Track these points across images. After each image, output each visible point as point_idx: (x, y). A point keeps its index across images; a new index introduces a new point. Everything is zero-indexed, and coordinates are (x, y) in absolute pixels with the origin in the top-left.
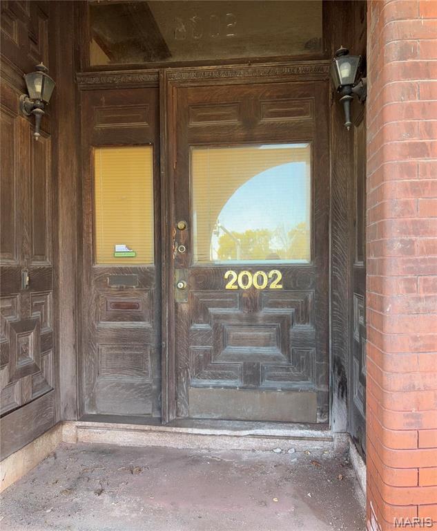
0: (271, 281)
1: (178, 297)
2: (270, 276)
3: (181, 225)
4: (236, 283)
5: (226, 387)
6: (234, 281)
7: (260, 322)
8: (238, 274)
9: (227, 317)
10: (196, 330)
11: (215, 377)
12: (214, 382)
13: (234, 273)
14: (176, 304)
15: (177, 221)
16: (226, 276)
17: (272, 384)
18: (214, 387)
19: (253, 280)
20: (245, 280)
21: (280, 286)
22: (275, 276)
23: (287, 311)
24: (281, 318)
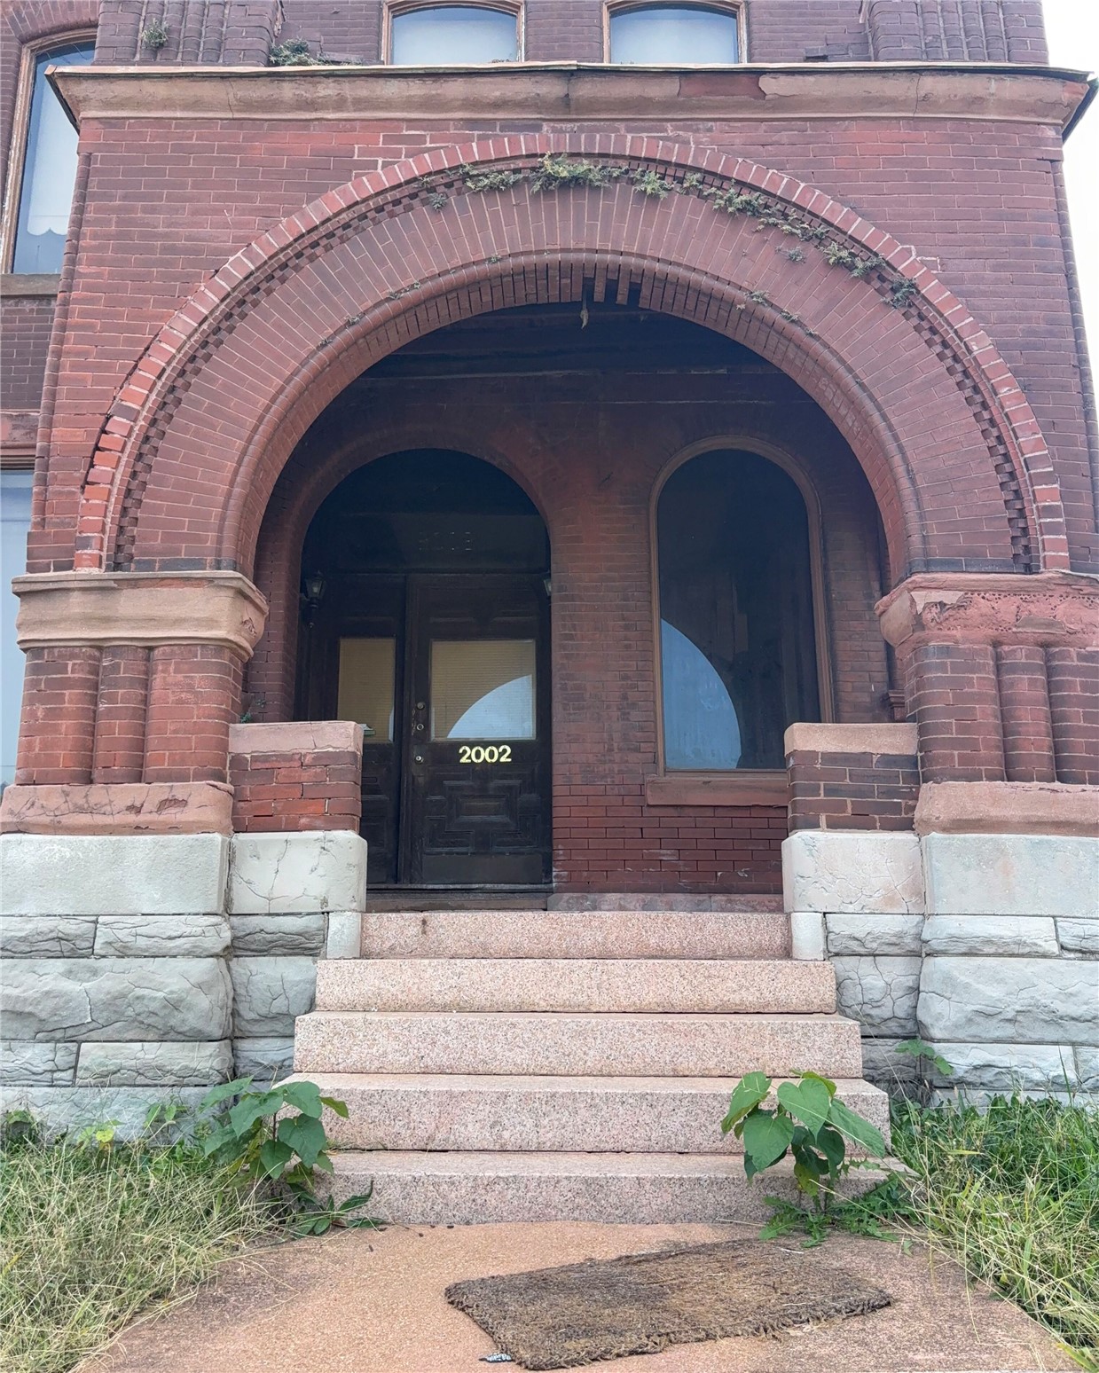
0: (501, 755)
1: (415, 770)
2: (501, 750)
3: (420, 705)
4: (470, 757)
5: (457, 853)
6: (468, 755)
7: (491, 793)
8: (471, 750)
9: (459, 788)
10: (431, 801)
11: (447, 845)
12: (447, 849)
13: (467, 749)
14: (413, 777)
15: (417, 703)
16: (461, 751)
17: (502, 849)
18: (447, 853)
19: (485, 754)
20: (478, 755)
21: (509, 760)
22: (505, 751)
23: (516, 782)
24: (510, 788)
